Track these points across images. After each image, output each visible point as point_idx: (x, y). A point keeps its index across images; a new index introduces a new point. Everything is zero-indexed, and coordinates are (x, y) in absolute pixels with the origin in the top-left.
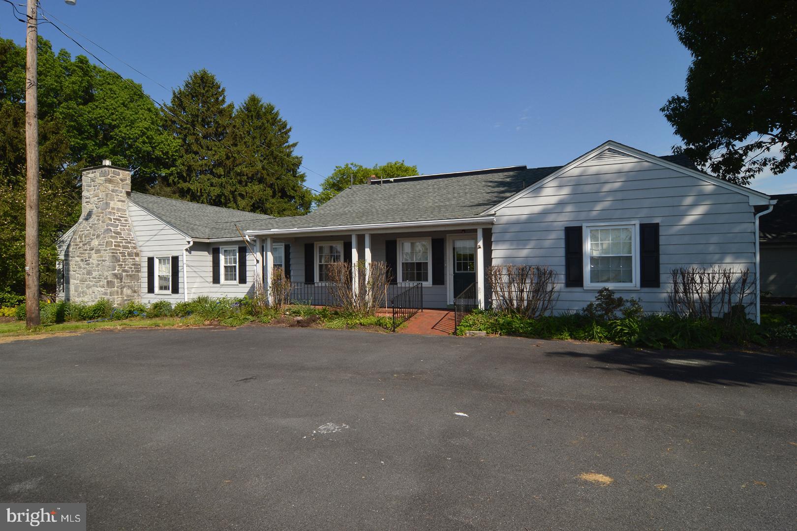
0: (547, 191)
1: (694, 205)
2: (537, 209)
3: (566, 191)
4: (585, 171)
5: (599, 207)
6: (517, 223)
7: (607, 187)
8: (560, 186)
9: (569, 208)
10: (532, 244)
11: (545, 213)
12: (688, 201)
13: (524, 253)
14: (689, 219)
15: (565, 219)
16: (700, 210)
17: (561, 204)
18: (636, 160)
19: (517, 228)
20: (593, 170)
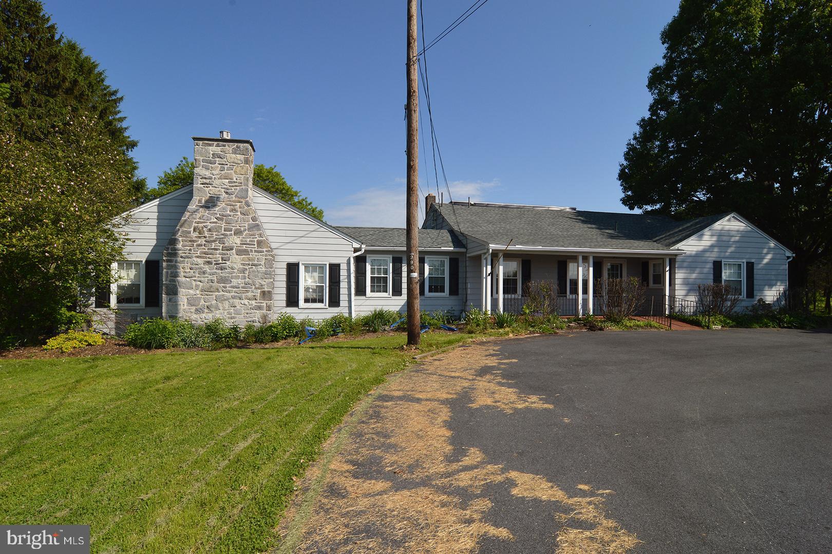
0: (706, 237)
1: (767, 254)
2: (701, 248)
3: (715, 239)
4: (723, 228)
5: (729, 250)
6: (690, 256)
7: (733, 239)
8: (712, 235)
9: (716, 250)
10: (698, 270)
11: (704, 251)
12: (765, 251)
13: (694, 276)
14: (765, 261)
15: (713, 256)
16: (769, 256)
17: (712, 246)
18: (745, 225)
19: (690, 260)
20: (727, 228)
